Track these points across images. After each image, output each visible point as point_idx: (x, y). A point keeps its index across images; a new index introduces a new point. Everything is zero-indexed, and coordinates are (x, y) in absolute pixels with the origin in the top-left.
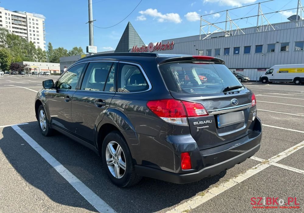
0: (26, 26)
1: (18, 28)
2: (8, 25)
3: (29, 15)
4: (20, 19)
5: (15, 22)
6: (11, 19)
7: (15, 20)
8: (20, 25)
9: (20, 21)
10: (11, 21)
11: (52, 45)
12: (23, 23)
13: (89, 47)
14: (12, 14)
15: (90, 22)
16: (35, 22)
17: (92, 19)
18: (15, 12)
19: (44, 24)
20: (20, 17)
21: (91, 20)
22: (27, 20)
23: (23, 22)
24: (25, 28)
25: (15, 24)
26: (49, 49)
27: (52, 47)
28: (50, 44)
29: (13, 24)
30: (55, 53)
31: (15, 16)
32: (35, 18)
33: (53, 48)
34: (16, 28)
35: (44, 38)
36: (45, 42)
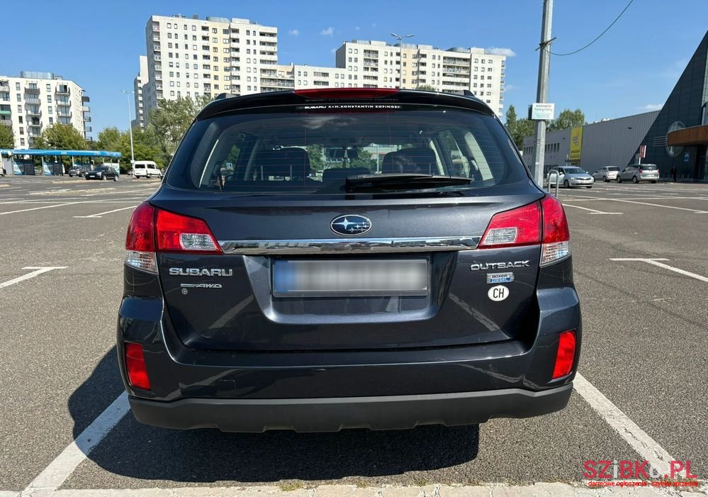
0: (469, 76)
1: (452, 83)
2: (436, 78)
3: (477, 53)
4: (458, 63)
5: (449, 72)
6: (441, 66)
7: (449, 67)
8: (457, 76)
9: (458, 67)
10: (441, 70)
11: (516, 112)
12: (464, 72)
13: (535, 105)
14: (446, 56)
15: (543, 45)
16: (487, 65)
17: (548, 37)
18: (451, 50)
19: (503, 66)
20: (459, 59)
21: (545, 40)
22: (470, 64)
23: (464, 68)
24: (466, 80)
25: (449, 76)
26: (508, 121)
27: (515, 115)
28: (512, 109)
29: (444, 75)
30: (519, 129)
31: (449, 58)
32: (487, 58)
33: (518, 118)
34: (449, 82)
35: (501, 98)
36: (502, 106)
